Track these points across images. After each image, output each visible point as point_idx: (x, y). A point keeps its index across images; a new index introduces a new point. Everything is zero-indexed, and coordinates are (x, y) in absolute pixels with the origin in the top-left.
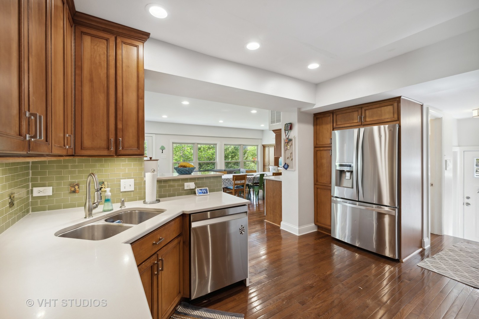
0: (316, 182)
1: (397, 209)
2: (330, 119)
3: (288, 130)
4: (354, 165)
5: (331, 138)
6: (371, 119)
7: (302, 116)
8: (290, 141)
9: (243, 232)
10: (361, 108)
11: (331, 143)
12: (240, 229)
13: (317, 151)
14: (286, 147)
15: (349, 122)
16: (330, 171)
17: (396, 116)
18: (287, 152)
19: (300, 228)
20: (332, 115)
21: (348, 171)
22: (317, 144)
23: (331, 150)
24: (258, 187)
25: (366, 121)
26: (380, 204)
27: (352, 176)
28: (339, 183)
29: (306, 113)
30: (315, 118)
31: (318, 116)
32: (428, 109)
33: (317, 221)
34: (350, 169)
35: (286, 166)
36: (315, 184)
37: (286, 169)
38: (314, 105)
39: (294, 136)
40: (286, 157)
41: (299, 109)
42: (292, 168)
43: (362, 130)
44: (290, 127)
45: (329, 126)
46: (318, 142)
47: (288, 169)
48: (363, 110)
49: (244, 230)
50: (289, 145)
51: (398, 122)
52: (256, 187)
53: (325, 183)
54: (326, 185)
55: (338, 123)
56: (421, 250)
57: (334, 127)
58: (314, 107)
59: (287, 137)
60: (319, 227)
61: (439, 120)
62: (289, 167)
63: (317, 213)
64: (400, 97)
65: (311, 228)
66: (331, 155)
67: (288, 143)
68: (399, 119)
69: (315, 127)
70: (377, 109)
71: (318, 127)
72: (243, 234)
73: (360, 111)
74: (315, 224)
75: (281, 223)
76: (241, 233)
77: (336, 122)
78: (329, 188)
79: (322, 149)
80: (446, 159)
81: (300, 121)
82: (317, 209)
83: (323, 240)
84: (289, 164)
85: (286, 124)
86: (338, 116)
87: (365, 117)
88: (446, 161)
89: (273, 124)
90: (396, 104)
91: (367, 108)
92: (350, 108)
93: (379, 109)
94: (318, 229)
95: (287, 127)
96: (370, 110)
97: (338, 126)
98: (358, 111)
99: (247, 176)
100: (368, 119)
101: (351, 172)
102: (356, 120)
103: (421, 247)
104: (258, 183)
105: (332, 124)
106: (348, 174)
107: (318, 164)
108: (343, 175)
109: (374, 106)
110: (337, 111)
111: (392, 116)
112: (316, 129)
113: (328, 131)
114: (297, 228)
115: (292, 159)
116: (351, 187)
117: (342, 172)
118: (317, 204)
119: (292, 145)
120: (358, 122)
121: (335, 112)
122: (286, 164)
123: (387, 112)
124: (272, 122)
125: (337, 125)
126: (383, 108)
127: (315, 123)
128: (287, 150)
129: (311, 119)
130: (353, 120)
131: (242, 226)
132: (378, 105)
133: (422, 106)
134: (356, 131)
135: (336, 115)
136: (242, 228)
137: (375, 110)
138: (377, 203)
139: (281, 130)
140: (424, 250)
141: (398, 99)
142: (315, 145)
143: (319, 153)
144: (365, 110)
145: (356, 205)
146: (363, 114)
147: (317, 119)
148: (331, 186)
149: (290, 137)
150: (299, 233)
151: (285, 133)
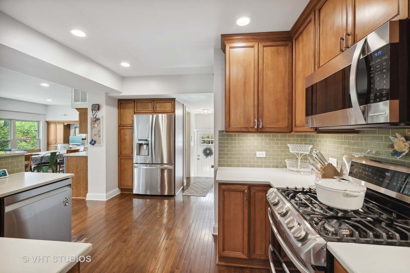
0: (120, 154)
1: (173, 165)
2: (132, 105)
3: (95, 110)
4: (150, 139)
5: (133, 120)
6: (160, 110)
7: (109, 100)
8: (97, 120)
9: (67, 204)
10: (154, 101)
11: (133, 124)
12: (64, 202)
13: (121, 129)
14: (93, 125)
15: (145, 110)
16: (131, 145)
17: (173, 109)
18: (94, 130)
19: (107, 194)
20: (133, 103)
21: (145, 144)
22: (121, 124)
23: (133, 129)
24: (48, 167)
25: (156, 110)
26: (162, 164)
27: (148, 147)
28: (139, 154)
29: (112, 98)
30: (119, 103)
31: (122, 102)
32: (185, 107)
33: (121, 186)
34: (147, 142)
35: (93, 143)
36: (119, 156)
37: (93, 145)
38: (121, 93)
39: (102, 116)
40: (93, 134)
41: (107, 94)
42: (100, 143)
43: (155, 116)
44: (97, 107)
45: (131, 111)
46: (121, 122)
47: (95, 145)
48: (155, 103)
49: (68, 202)
50: (96, 123)
51: (174, 113)
52: (44, 167)
53: (128, 154)
54: (129, 155)
55: (138, 109)
56: (183, 187)
57: (135, 112)
58: (121, 95)
59: (95, 116)
60: (122, 190)
61: (189, 113)
62: (96, 143)
63: (121, 179)
64: (175, 99)
65: (116, 191)
66: (133, 132)
67: (95, 121)
68: (174, 112)
69: (119, 110)
70: (163, 103)
71: (122, 110)
72: (67, 206)
73: (153, 103)
74: (119, 188)
75: (87, 194)
76: (65, 206)
77: (137, 108)
78: (131, 157)
79: (125, 128)
80: (191, 135)
81: (107, 104)
82: (121, 176)
83: (127, 197)
84: (96, 141)
85: (94, 104)
86: (138, 104)
87: (156, 108)
88: (192, 136)
89: (77, 103)
90: (173, 102)
91: (157, 102)
92: (146, 100)
93: (164, 104)
94: (121, 192)
95: (94, 107)
96: (159, 104)
97: (138, 112)
98: (152, 103)
99: (33, 156)
100: (158, 109)
101: (147, 144)
102: (150, 109)
103: (183, 185)
104: (48, 163)
105: (133, 110)
106: (145, 146)
107: (122, 139)
108: (142, 147)
109: (162, 101)
110: (137, 100)
111: (171, 109)
112: (121, 112)
113: (130, 114)
114: (105, 194)
115: (100, 136)
116: (147, 155)
117: (141, 145)
118: (121, 171)
119: (99, 123)
120: (152, 110)
121: (136, 101)
122: (92, 140)
123: (168, 106)
124: (76, 101)
125: (137, 110)
126: (166, 103)
127: (119, 107)
128: (95, 128)
129: (116, 103)
130: (148, 108)
131: (66, 198)
132: (164, 101)
133: (183, 105)
134: (151, 116)
135: (137, 103)
136: (66, 201)
137: (162, 104)
138: (160, 163)
139: (87, 109)
140: (184, 186)
141: (174, 100)
142: (119, 125)
143: (122, 131)
144: (156, 103)
145: (148, 166)
146: (155, 105)
147: (121, 103)
148: (133, 156)
149: (97, 117)
150: (106, 198)
151: (93, 113)
